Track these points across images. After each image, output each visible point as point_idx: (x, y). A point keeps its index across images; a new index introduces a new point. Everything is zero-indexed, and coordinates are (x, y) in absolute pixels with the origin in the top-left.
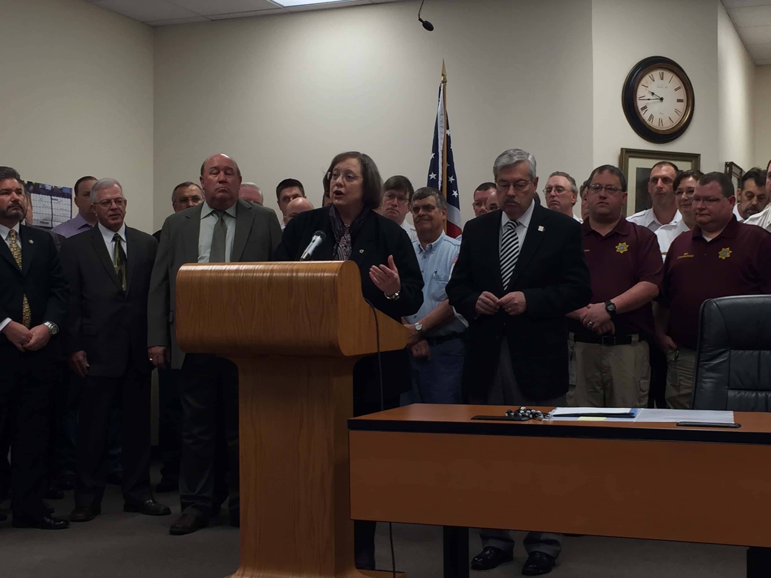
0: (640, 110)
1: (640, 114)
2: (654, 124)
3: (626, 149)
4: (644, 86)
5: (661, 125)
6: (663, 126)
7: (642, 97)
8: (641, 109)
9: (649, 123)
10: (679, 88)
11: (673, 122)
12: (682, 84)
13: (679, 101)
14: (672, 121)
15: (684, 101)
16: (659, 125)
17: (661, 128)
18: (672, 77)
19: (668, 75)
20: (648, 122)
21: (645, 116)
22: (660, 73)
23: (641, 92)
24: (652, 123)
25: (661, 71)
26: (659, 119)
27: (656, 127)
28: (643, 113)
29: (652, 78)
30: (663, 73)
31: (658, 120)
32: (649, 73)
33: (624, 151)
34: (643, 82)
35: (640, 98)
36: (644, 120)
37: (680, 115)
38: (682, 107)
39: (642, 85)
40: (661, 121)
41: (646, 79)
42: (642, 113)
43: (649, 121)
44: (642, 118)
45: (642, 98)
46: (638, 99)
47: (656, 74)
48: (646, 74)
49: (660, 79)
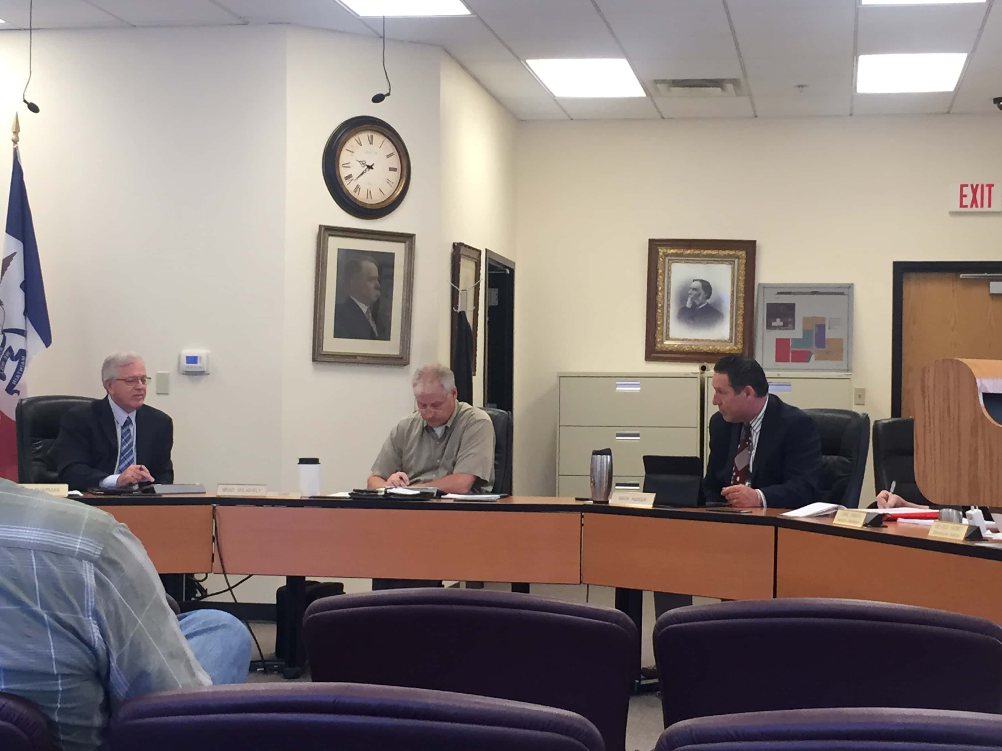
0: (343, 180)
1: (343, 184)
2: (361, 197)
3: (324, 226)
4: (349, 151)
5: (369, 196)
6: (371, 198)
7: (346, 164)
8: (345, 178)
9: (355, 195)
10: (391, 155)
11: (384, 195)
12: (395, 149)
13: (391, 169)
14: (383, 193)
15: (398, 170)
16: (367, 198)
17: (369, 201)
18: (384, 141)
19: (378, 139)
20: (353, 194)
21: (350, 187)
22: (368, 136)
23: (344, 157)
24: (358, 194)
25: (370, 134)
26: (368, 190)
27: (363, 200)
28: (348, 182)
29: (358, 141)
30: (372, 136)
31: (366, 191)
32: (356, 136)
33: (323, 229)
34: (348, 146)
35: (343, 165)
36: (348, 191)
37: (393, 185)
38: (395, 177)
39: (347, 150)
40: (369, 193)
41: (351, 143)
42: (346, 183)
43: (355, 192)
44: (346, 188)
45: (347, 166)
46: (340, 166)
47: (364, 137)
48: (352, 136)
49: (369, 143)
